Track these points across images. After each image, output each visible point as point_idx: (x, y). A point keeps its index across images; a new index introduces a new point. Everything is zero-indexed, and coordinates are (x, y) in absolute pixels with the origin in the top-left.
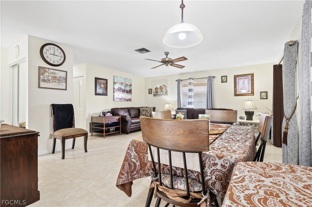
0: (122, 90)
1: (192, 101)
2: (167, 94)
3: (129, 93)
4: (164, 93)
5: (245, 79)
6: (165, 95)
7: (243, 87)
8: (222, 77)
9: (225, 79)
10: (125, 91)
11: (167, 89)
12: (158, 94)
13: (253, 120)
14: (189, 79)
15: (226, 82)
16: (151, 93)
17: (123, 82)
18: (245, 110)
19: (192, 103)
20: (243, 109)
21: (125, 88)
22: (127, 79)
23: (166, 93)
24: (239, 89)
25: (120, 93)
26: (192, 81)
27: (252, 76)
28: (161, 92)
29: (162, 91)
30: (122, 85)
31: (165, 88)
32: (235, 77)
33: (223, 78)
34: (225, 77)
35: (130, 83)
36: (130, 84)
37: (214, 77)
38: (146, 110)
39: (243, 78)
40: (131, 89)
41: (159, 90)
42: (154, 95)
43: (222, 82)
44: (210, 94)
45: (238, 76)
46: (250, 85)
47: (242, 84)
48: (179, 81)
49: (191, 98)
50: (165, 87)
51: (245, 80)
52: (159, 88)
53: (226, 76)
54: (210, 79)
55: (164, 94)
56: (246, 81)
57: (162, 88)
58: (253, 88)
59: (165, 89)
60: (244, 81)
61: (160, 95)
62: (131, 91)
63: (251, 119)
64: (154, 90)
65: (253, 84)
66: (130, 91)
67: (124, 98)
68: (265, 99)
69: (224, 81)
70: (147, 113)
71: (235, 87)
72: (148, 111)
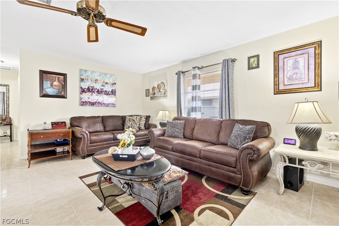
0: (97, 90)
1: (196, 106)
2: (166, 96)
3: (110, 94)
4: (162, 95)
5: (298, 56)
6: (163, 97)
7: (294, 74)
8: (249, 58)
9: (256, 62)
10: (101, 92)
11: (165, 88)
12: (155, 97)
13: (317, 150)
15: (258, 67)
16: (148, 95)
17: (98, 78)
18: (296, 125)
19: (197, 109)
20: (290, 122)
21: (102, 87)
22: (106, 74)
23: (164, 94)
24: (286, 79)
25: (91, 95)
26: (197, 72)
27: (317, 48)
28: (159, 93)
29: (160, 91)
30: (96, 82)
31: (163, 87)
32: (277, 55)
33: (252, 60)
35: (112, 81)
36: (112, 83)
37: (233, 61)
38: (134, 120)
39: (293, 54)
40: (114, 89)
41: (156, 91)
43: (250, 68)
44: (227, 92)
45: (282, 52)
46: (312, 67)
47: (291, 69)
49: (196, 100)
50: (164, 85)
51: (299, 59)
52: (156, 87)
53: (258, 56)
54: (226, 64)
55: (162, 97)
56: (302, 61)
57: (159, 87)
58: (318, 75)
59: (163, 89)
60: (296, 62)
61: (158, 97)
62: (115, 92)
63: (313, 148)
64: (152, 91)
65: (318, 66)
66: (112, 92)
67: (100, 102)
69: (254, 66)
70: (134, 125)
71: (276, 75)
72: (135, 121)
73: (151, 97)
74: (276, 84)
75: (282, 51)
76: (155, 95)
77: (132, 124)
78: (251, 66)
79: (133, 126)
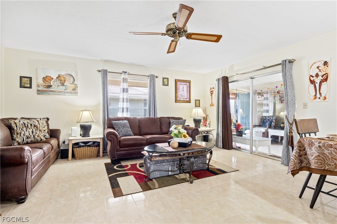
2: (77, 93)
4: (68, 91)
6: (71, 93)
7: (182, 93)
9: (167, 82)
11: (75, 83)
12: (52, 91)
14: (124, 72)
15: (168, 85)
16: (29, 86)
23: (74, 89)
24: (180, 95)
26: (126, 76)
27: (190, 83)
28: (60, 87)
29: (63, 85)
31: (72, 80)
32: (176, 81)
33: (165, 80)
34: (167, 80)
37: (156, 77)
39: (183, 83)
41: (54, 83)
42: (39, 92)
43: (164, 85)
44: (153, 98)
47: (182, 91)
48: (105, 73)
50: (72, 78)
51: (184, 87)
52: (55, 77)
54: (153, 78)
55: (68, 93)
57: (62, 79)
58: (190, 95)
59: (71, 82)
61: (59, 92)
64: (41, 81)
65: (190, 91)
68: (198, 106)
69: (166, 84)
70: (38, 133)
71: (176, 92)
72: (38, 126)
73: (38, 91)
74: (176, 97)
75: (179, 80)
76: (50, 89)
77: (34, 131)
78: (165, 83)
79: (37, 135)
